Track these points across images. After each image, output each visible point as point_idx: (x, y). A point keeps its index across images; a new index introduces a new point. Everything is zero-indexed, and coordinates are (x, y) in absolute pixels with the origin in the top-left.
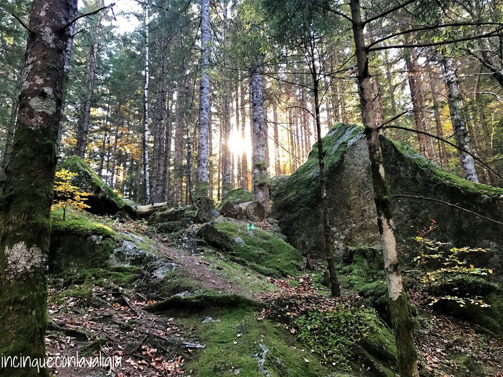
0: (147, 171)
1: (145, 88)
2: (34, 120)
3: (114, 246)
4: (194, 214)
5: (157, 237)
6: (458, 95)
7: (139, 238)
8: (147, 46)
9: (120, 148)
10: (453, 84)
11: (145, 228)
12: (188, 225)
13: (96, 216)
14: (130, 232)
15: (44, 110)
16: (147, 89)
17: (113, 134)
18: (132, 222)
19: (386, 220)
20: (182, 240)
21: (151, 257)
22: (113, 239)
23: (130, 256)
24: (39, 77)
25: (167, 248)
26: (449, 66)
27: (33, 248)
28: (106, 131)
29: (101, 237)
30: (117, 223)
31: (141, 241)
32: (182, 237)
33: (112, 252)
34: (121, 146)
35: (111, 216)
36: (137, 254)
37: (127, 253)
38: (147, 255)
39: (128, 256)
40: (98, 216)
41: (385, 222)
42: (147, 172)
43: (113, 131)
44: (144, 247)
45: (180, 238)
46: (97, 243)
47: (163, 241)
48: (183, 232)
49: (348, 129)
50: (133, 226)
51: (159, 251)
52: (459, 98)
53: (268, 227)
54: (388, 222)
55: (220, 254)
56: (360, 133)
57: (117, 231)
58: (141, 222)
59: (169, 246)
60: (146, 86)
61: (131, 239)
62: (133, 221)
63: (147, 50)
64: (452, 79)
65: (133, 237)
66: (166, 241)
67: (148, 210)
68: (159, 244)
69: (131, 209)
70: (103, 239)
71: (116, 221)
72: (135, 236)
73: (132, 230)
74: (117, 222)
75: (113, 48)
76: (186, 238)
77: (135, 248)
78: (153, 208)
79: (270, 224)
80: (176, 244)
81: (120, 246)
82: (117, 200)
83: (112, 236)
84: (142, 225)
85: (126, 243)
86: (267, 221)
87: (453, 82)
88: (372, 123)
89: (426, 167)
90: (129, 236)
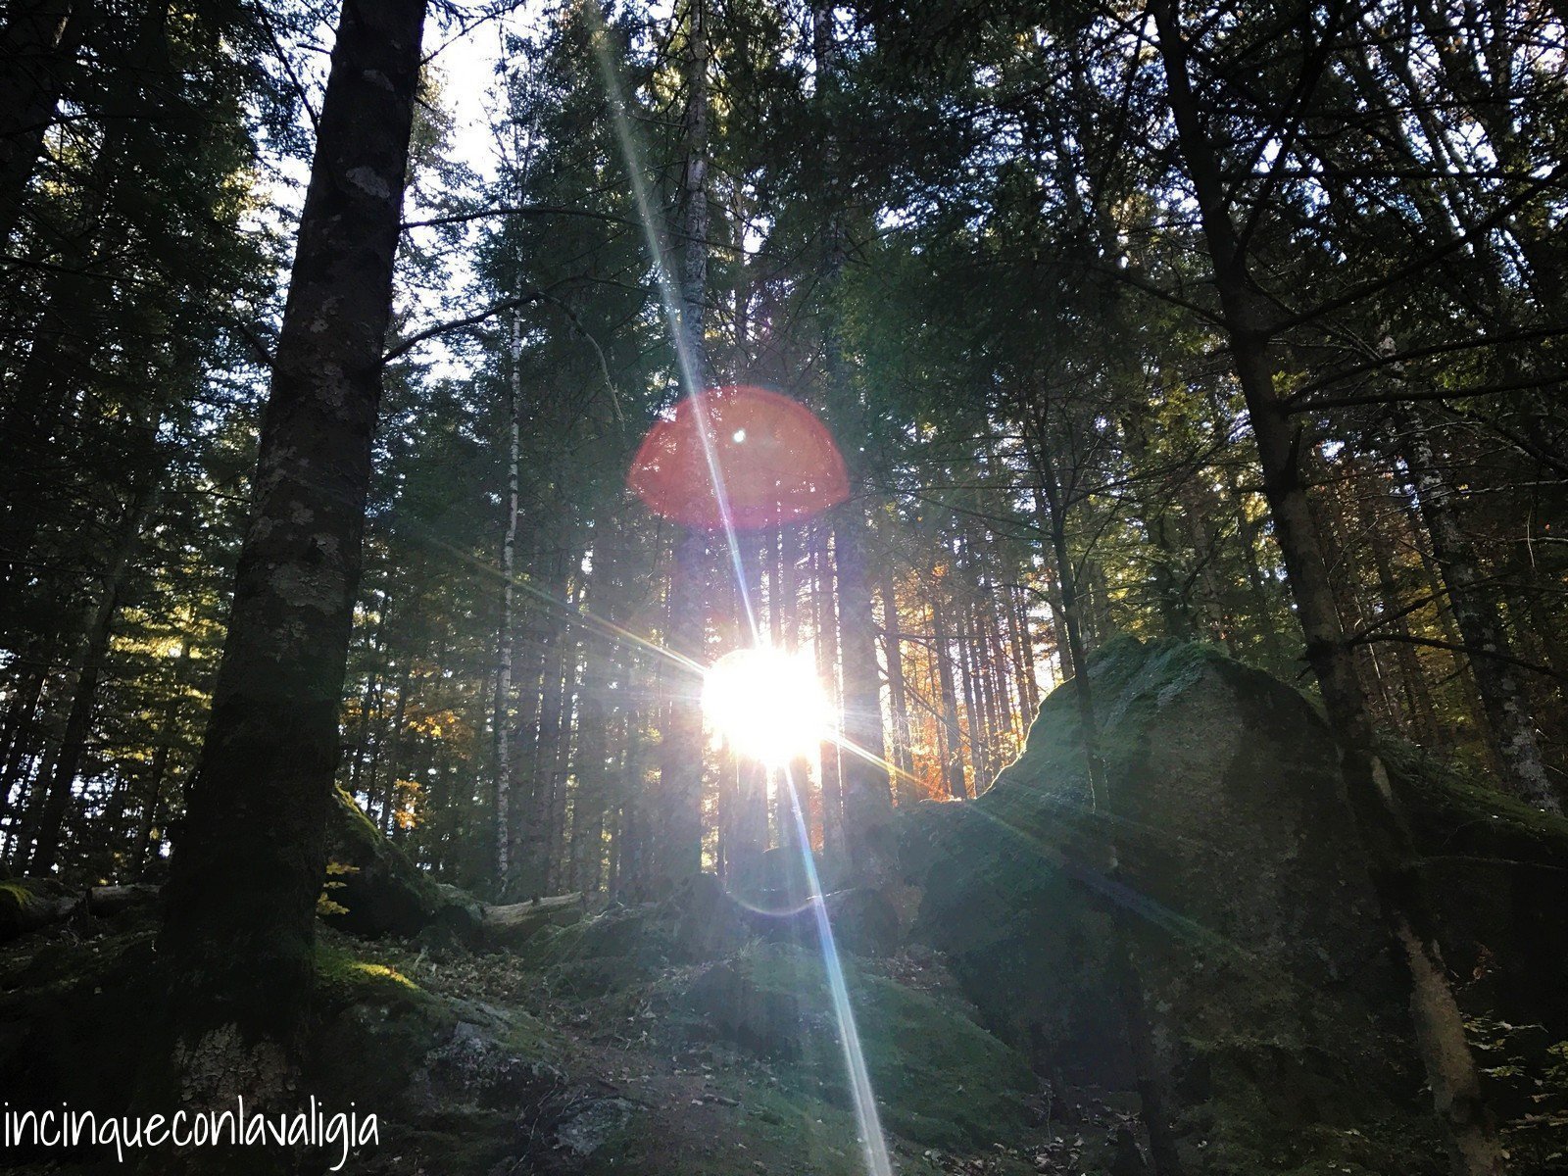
0: (504, 793)
1: (508, 540)
2: (281, 631)
3: (426, 1042)
4: (671, 931)
5: (554, 1008)
6: (1461, 547)
7: (500, 1014)
8: (515, 421)
9: (413, 724)
10: (1442, 515)
11: (513, 979)
12: (653, 969)
13: (355, 940)
14: (469, 992)
15: (311, 602)
16: (511, 544)
17: (392, 679)
18: (468, 961)
19: (1420, 944)
20: (639, 1021)
21: (548, 1077)
22: (424, 1017)
23: (478, 1074)
24: (302, 506)
25: (592, 1049)
26: (1423, 463)
27: (262, 1047)
28: (376, 672)
29: (385, 1011)
30: (424, 965)
31: (507, 1023)
32: (637, 1010)
33: (419, 1062)
34: (414, 717)
35: (405, 942)
36: (503, 1070)
37: (471, 1066)
38: (535, 1071)
39: (473, 1075)
40: (362, 941)
41: (1415, 948)
42: (501, 797)
43: (394, 670)
44: (522, 1046)
45: (632, 1013)
46: (373, 1030)
47: (576, 1026)
48: (640, 993)
49: (1154, 654)
50: (475, 974)
51: (568, 1058)
52: (1467, 558)
53: (914, 974)
54: (1427, 950)
55: (767, 1069)
56: (1193, 664)
57: (431, 989)
58: (501, 961)
59: (594, 1041)
60: (510, 536)
61: (477, 1016)
62: (471, 955)
63: (515, 431)
64: (1438, 500)
65: (482, 1011)
66: (587, 1024)
67: (520, 920)
68: (564, 1034)
69: (467, 914)
70: (393, 1016)
71: (422, 956)
72: (488, 1008)
73: (473, 986)
74: (423, 961)
75: (408, 429)
76: (650, 1015)
77: (494, 1047)
78: (536, 912)
79: (919, 963)
80: (617, 1035)
81: (447, 1041)
82: (419, 888)
83: (421, 1007)
84: (503, 969)
85: (465, 1030)
86: (909, 954)
87: (1442, 509)
88: (1328, 627)
89: (1415, 771)
90: (469, 1005)
